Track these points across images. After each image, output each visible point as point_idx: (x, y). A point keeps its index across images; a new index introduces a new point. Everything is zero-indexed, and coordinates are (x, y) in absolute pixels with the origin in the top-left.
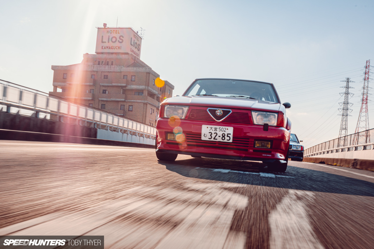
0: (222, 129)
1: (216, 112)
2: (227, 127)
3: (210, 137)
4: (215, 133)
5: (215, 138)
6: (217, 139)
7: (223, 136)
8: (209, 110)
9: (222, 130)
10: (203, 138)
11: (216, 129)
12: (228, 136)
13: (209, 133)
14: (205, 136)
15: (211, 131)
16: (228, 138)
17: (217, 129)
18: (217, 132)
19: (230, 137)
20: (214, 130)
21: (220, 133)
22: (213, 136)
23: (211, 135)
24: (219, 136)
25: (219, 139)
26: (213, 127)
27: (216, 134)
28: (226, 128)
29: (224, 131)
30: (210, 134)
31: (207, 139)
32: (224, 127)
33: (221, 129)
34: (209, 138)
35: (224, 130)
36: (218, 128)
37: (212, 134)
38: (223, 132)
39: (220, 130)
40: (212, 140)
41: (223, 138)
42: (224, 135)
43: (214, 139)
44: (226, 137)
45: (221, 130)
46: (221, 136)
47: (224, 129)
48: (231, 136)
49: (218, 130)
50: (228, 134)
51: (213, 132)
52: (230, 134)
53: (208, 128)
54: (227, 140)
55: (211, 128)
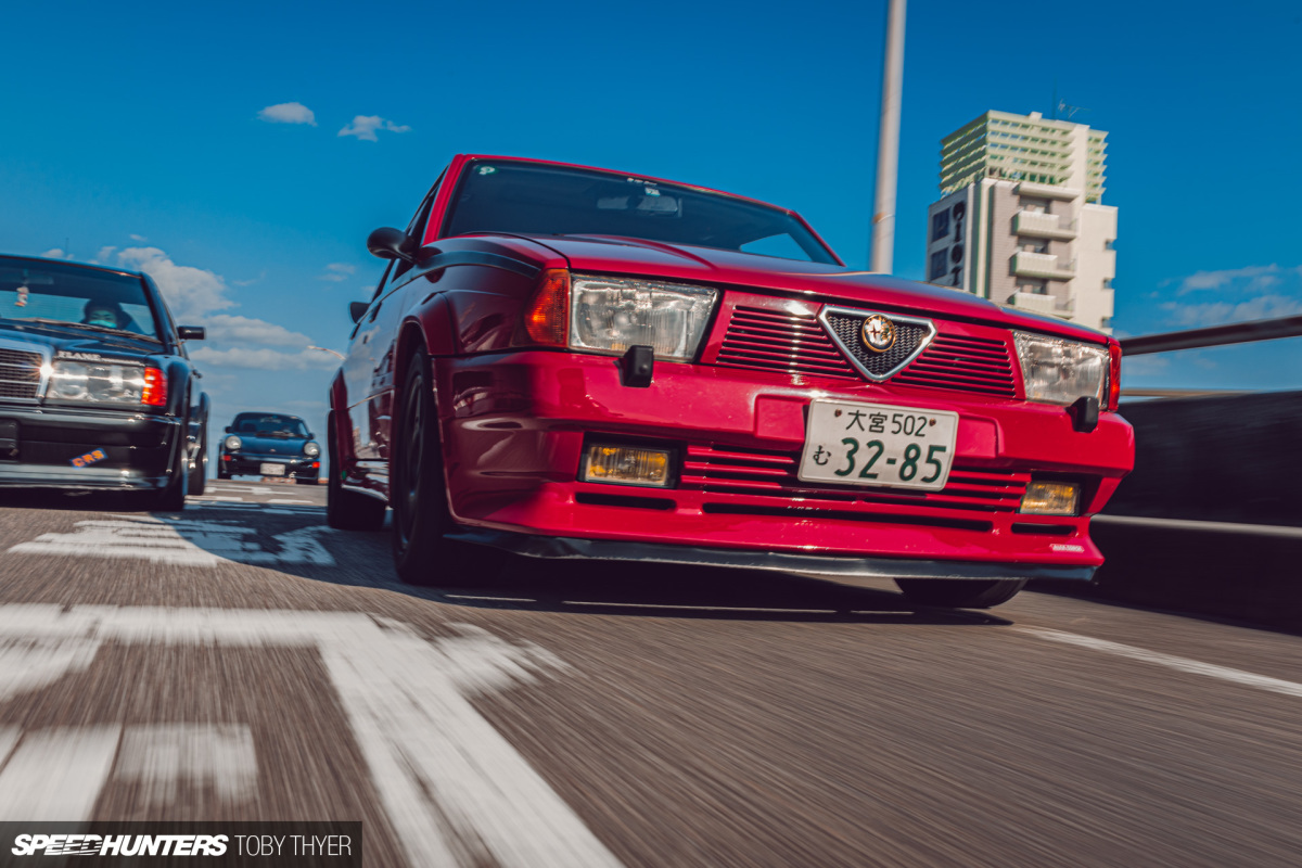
0: (910, 421)
1: (866, 328)
2: (930, 414)
3: (845, 466)
4: (870, 445)
5: (870, 471)
6: (874, 476)
7: (910, 461)
8: (829, 316)
9: (909, 429)
10: (810, 471)
11: (878, 421)
13: (846, 441)
14: (821, 460)
15: (855, 433)
16: (931, 470)
17: (885, 424)
18: (885, 438)
19: (938, 463)
20: (867, 428)
21: (895, 444)
22: (862, 459)
23: (850, 455)
24: (891, 461)
25: (887, 476)
26: (868, 412)
27: (875, 449)
28: (929, 418)
29: (917, 434)
30: (850, 447)
31: (825, 475)
32: (917, 412)
33: (902, 420)
34: (839, 473)
35: (915, 430)
36: (890, 418)
37: (856, 449)
38: (912, 439)
39: (896, 427)
40: (853, 479)
41: (908, 470)
42: (912, 453)
43: (863, 474)
44: (921, 463)
45: (902, 429)
46: (901, 461)
47: (919, 424)
48: (946, 459)
49: (889, 425)
50: (932, 449)
51: (864, 437)
52: (943, 449)
53: (838, 413)
54: (925, 480)
55: (857, 418)
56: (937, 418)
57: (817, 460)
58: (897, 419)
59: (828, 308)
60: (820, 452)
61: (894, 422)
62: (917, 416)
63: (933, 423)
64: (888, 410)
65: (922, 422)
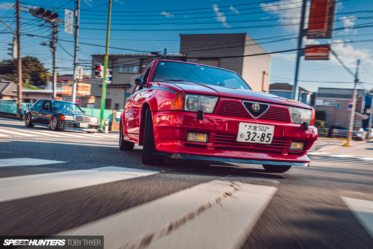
1: (253, 106)
3: (247, 138)
4: (253, 133)
6: (254, 140)
7: (263, 137)
8: (244, 103)
9: (262, 130)
10: (239, 139)
11: (255, 128)
12: (268, 137)
13: (248, 132)
14: (242, 137)
15: (250, 130)
16: (268, 139)
18: (257, 132)
19: (269, 138)
20: (253, 129)
21: (259, 133)
22: (251, 136)
23: (249, 136)
24: (258, 137)
25: (257, 140)
26: (253, 126)
27: (255, 134)
28: (267, 127)
29: (264, 131)
30: (249, 134)
31: (243, 140)
33: (261, 128)
34: (246, 140)
36: (258, 127)
39: (260, 129)
40: (249, 141)
41: (262, 139)
42: (263, 135)
43: (252, 140)
44: (265, 137)
45: (261, 130)
46: (261, 137)
48: (271, 137)
49: (258, 129)
50: (268, 134)
51: (252, 132)
52: (271, 134)
53: (246, 126)
54: (267, 141)
55: (250, 127)
56: (269, 127)
57: (241, 137)
58: (260, 127)
59: (244, 101)
60: (242, 135)
61: (259, 128)
62: (264, 127)
63: (268, 128)
64: (258, 125)
65: (266, 128)
